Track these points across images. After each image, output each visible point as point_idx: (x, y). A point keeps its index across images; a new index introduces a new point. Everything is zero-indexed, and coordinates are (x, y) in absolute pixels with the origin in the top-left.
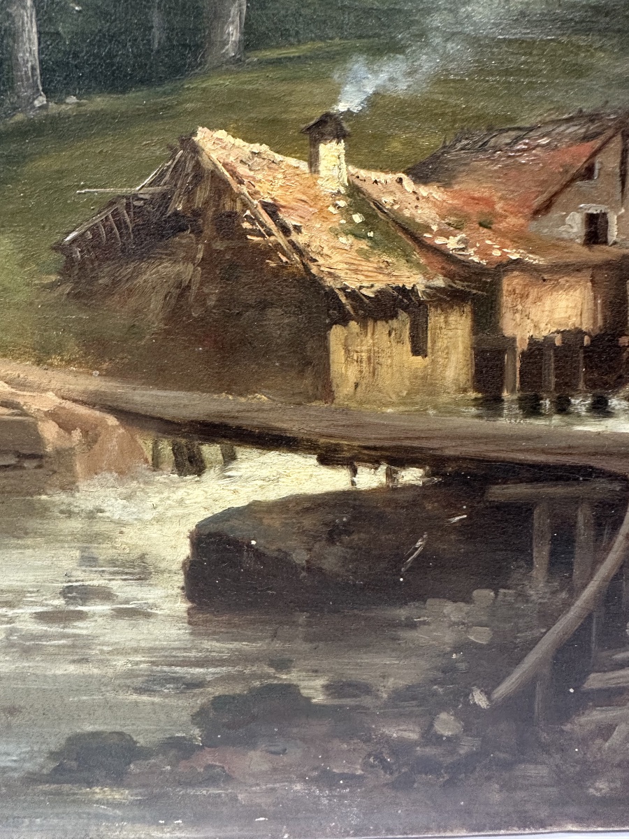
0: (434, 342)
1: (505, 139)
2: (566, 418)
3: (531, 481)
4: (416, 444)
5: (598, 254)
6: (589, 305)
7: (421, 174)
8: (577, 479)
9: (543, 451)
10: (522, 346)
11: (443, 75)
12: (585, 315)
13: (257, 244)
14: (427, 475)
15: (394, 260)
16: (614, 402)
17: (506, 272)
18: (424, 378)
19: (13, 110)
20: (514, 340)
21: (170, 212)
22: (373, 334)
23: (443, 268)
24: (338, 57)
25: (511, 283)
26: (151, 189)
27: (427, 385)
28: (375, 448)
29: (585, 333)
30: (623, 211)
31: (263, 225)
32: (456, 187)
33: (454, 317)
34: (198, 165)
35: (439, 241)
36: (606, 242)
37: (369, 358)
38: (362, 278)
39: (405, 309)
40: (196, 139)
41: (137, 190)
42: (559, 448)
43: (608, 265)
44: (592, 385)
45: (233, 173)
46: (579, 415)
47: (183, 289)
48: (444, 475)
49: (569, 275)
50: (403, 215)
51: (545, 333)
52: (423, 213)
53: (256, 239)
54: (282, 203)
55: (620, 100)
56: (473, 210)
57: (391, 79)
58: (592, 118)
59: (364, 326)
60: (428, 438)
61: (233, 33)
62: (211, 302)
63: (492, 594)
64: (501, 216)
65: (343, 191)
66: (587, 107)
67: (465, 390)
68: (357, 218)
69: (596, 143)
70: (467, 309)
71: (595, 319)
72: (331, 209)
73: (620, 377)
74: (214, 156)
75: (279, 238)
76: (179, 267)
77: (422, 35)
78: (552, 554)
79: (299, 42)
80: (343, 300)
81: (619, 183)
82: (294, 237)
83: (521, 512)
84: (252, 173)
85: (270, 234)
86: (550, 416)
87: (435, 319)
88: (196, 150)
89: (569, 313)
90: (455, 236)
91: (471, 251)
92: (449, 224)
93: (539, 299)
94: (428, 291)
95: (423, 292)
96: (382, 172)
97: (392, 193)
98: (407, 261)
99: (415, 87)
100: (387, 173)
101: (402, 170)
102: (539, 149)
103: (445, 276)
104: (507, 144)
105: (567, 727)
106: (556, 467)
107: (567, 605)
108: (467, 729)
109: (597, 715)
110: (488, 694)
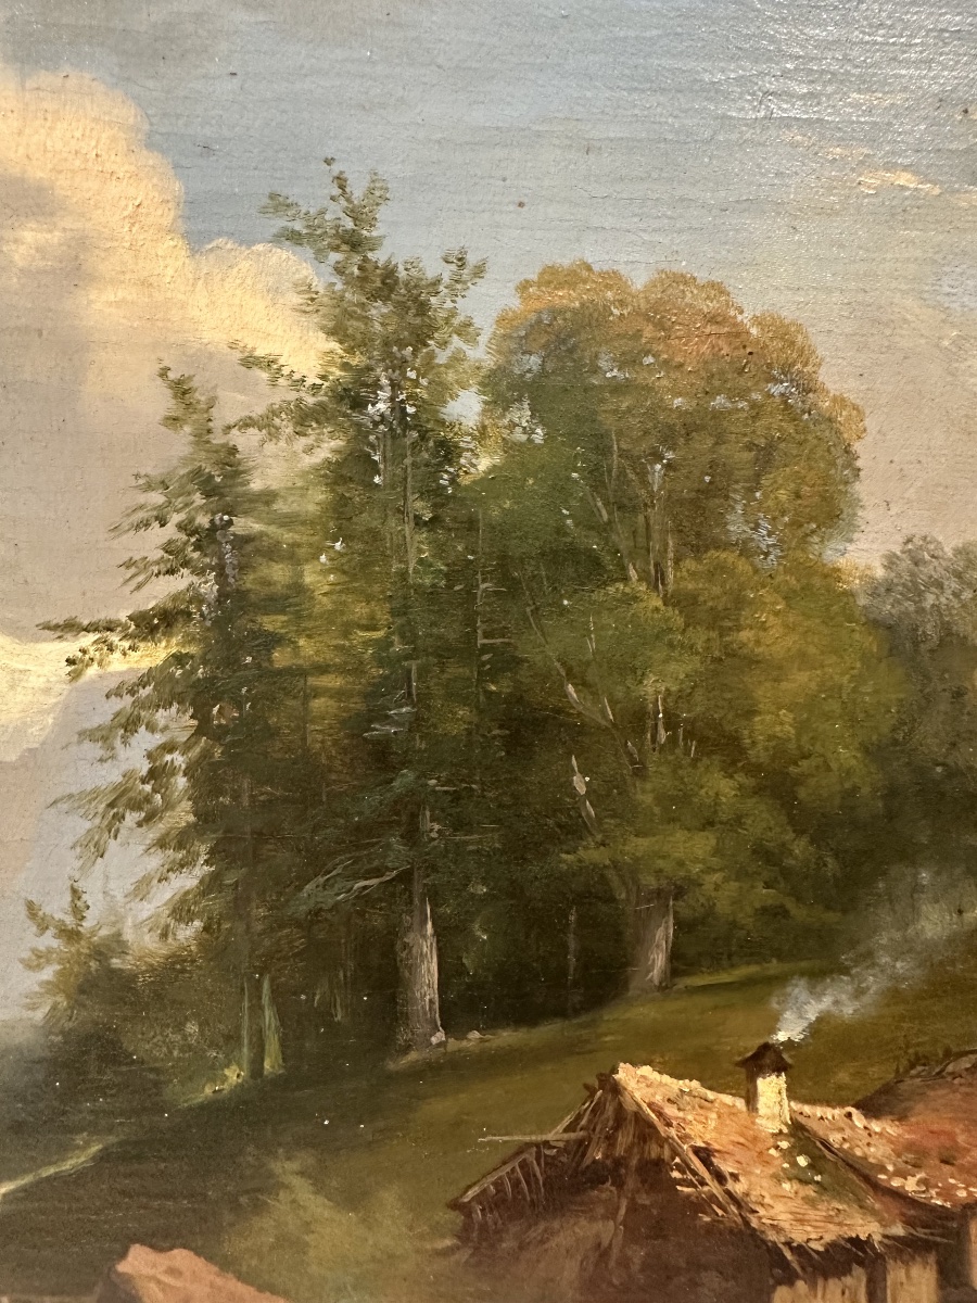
7: (871, 1108)
11: (893, 995)
13: (689, 1196)
15: (845, 1207)
19: (407, 1049)
21: (587, 1161)
22: (824, 1294)
23: (903, 1214)
24: (781, 980)
26: (566, 1136)
31: (694, 1173)
32: (913, 1120)
33: (916, 1270)
34: (620, 1108)
35: (896, 1183)
38: (809, 1229)
39: (861, 1263)
40: (616, 1077)
41: (550, 1137)
45: (660, 1114)
47: (603, 1253)
50: (854, 1155)
52: (877, 1152)
53: (686, 1190)
54: (716, 1147)
56: (932, 1143)
57: (836, 1002)
59: (813, 1286)
61: (658, 960)
62: (636, 1267)
64: (965, 1148)
65: (785, 1130)
68: (802, 1161)
70: (932, 1259)
72: (773, 1152)
74: (638, 1096)
75: (713, 1187)
76: (599, 1226)
77: (870, 954)
79: (732, 966)
80: (788, 1255)
82: (730, 1185)
84: (681, 1114)
85: (703, 1183)
87: (896, 1274)
88: (616, 1089)
90: (914, 1176)
91: (933, 1192)
92: (906, 1162)
94: (886, 1241)
95: (880, 1242)
96: (829, 1106)
97: (841, 1130)
98: (861, 1207)
99: (862, 1011)
100: (834, 1107)
101: (852, 1103)
103: (904, 1222)
104: (967, 1069)
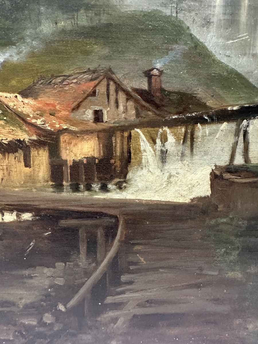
0: (33, 162)
1: (59, 80)
2: (90, 193)
3: (77, 218)
4: (28, 203)
5: (100, 126)
6: (96, 147)
7: (25, 94)
8: (96, 217)
9: (82, 206)
10: (70, 163)
11: (32, 55)
12: (96, 151)
14: (33, 216)
15: (15, 129)
16: (110, 186)
17: (62, 134)
18: (30, 176)
20: (67, 161)
22: (8, 158)
23: (35, 132)
25: (64, 138)
27: (31, 179)
28: (11, 205)
29: (96, 158)
30: (109, 109)
32: (40, 99)
33: (41, 152)
35: (33, 121)
36: (102, 122)
37: (7, 168)
38: (2, 136)
39: (21, 148)
42: (89, 205)
43: (104, 130)
44: (100, 179)
46: (96, 191)
48: (40, 216)
49: (88, 135)
50: (18, 111)
51: (79, 158)
52: (26, 110)
55: (105, 64)
56: (47, 108)
57: (11, 56)
58: (94, 72)
59: (4, 155)
60: (33, 201)
63: (64, 264)
64: (59, 111)
66: (92, 67)
67: (47, 181)
69: (96, 82)
70: (47, 148)
71: (100, 152)
73: (112, 176)
77: (23, 38)
78: (88, 248)
81: (106, 98)
83: (74, 231)
86: (83, 192)
87: (34, 152)
89: (89, 150)
90: (40, 119)
91: (47, 125)
92: (37, 114)
93: (76, 144)
94: (30, 141)
95: (28, 141)
96: (8, 93)
97: (13, 101)
98: (21, 129)
99: (21, 59)
100: (10, 93)
101: (17, 92)
102: (73, 84)
103: (36, 135)
104: (60, 82)
105: (99, 319)
106: (87, 212)
107: (95, 269)
108: (57, 320)
109: (111, 314)
110: (65, 305)
